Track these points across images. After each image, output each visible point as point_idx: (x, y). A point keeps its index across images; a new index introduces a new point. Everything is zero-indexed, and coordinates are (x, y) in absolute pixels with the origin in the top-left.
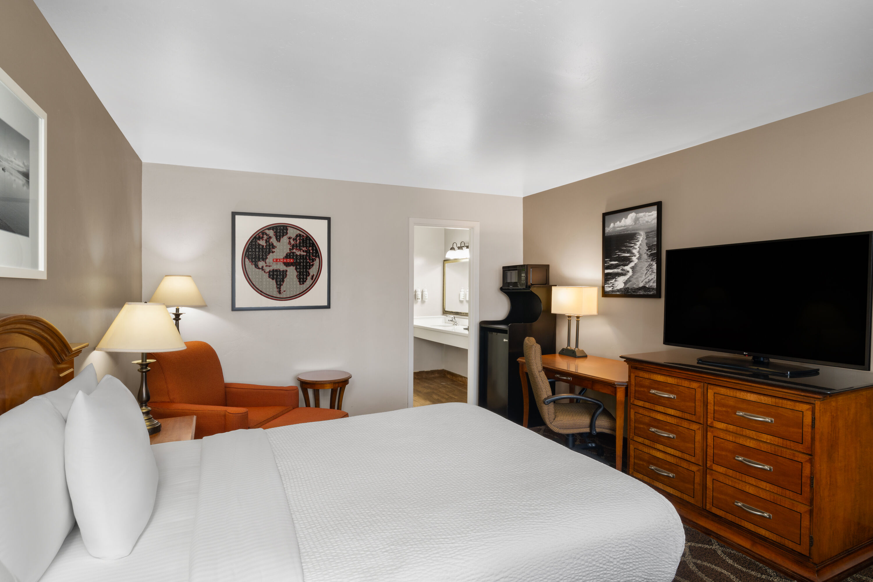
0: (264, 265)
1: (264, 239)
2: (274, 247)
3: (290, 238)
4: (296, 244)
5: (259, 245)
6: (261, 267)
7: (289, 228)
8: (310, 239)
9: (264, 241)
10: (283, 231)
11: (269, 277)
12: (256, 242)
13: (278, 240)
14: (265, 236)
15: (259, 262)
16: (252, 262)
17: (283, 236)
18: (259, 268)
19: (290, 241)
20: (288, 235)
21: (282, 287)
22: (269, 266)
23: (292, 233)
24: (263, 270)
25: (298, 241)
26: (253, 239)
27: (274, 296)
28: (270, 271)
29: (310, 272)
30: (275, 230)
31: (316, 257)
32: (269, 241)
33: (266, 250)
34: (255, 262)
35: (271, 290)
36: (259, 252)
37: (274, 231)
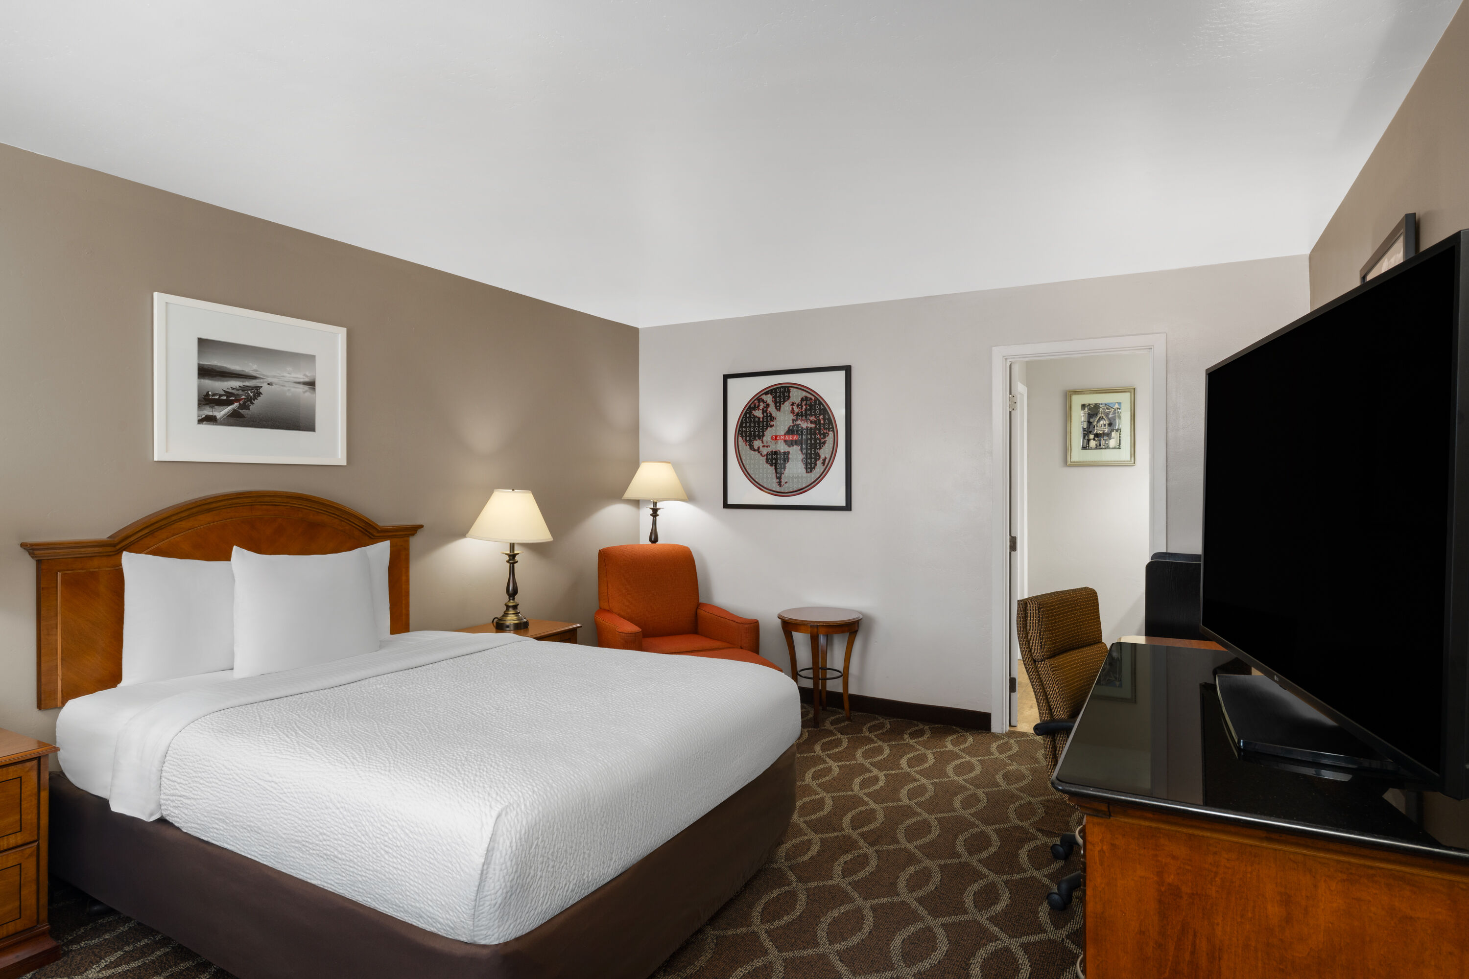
0: (761, 445)
1: (761, 408)
2: (772, 418)
3: (793, 404)
4: (802, 412)
5: (755, 417)
6: (756, 449)
7: (792, 390)
8: (820, 403)
9: (761, 411)
10: (784, 394)
11: (767, 462)
12: (751, 413)
13: (778, 408)
14: (761, 404)
15: (755, 441)
16: (746, 441)
17: (784, 401)
18: (754, 450)
19: (793, 409)
20: (791, 400)
21: (783, 476)
22: (767, 447)
23: (796, 396)
24: (759, 452)
25: (804, 407)
26: (747, 410)
27: (773, 489)
28: (768, 453)
29: (820, 454)
30: (774, 395)
31: (829, 429)
32: (767, 410)
33: (763, 424)
34: (750, 441)
35: (769, 481)
36: (754, 427)
37: (772, 395)
